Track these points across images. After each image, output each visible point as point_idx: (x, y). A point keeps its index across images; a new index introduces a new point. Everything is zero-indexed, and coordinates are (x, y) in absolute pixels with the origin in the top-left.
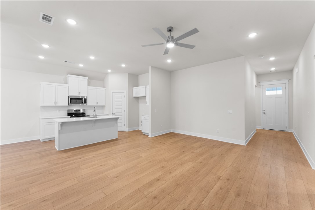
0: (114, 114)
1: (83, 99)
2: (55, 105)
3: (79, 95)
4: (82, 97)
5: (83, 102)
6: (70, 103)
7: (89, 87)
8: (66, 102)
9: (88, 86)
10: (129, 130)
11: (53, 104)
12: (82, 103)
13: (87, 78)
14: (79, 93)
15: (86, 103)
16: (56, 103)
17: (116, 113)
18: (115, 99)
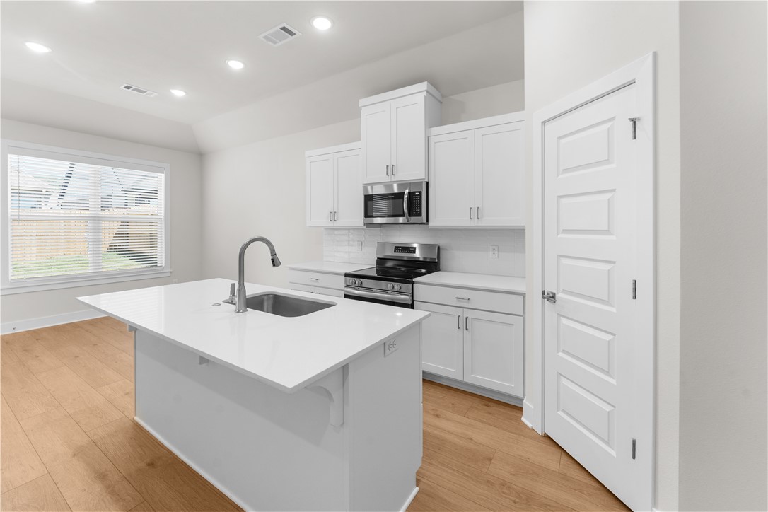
1: (406, 197)
2: (332, 224)
3: (394, 179)
4: (401, 185)
5: (406, 210)
6: (367, 215)
7: (436, 130)
9: (428, 125)
11: (326, 222)
12: (402, 214)
13: (423, 86)
14: (391, 170)
15: (421, 211)
16: (333, 215)
17: (565, 292)
18: (558, 176)
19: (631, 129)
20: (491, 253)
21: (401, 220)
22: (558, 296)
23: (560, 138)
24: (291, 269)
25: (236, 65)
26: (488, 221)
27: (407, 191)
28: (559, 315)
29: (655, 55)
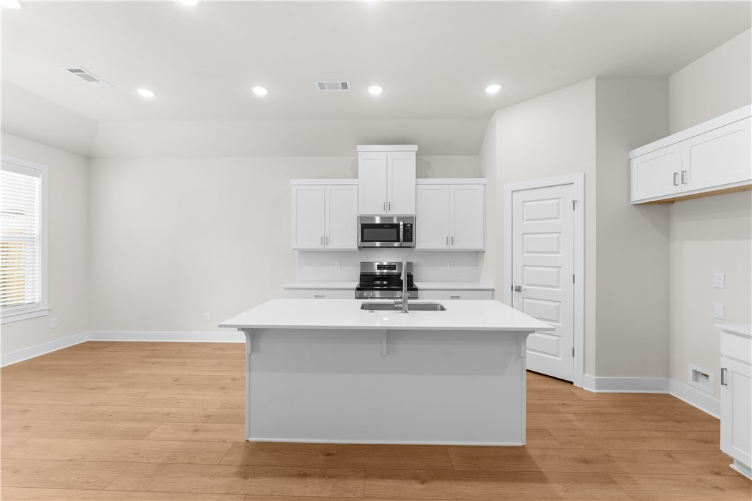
0: (519, 289)
1: (401, 227)
2: (322, 247)
3: (390, 213)
4: (399, 218)
5: (401, 237)
6: (363, 240)
7: (421, 181)
8: (351, 239)
9: (418, 177)
10: (599, 384)
11: (317, 245)
12: (398, 240)
13: (415, 147)
14: (387, 206)
15: (412, 238)
16: (325, 240)
17: (527, 285)
18: (523, 221)
19: (572, 205)
20: (449, 267)
21: (396, 244)
22: (523, 287)
23: (525, 202)
24: (286, 289)
25: (260, 91)
26: (459, 245)
27: (401, 223)
28: (524, 298)
29: (585, 174)
